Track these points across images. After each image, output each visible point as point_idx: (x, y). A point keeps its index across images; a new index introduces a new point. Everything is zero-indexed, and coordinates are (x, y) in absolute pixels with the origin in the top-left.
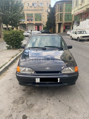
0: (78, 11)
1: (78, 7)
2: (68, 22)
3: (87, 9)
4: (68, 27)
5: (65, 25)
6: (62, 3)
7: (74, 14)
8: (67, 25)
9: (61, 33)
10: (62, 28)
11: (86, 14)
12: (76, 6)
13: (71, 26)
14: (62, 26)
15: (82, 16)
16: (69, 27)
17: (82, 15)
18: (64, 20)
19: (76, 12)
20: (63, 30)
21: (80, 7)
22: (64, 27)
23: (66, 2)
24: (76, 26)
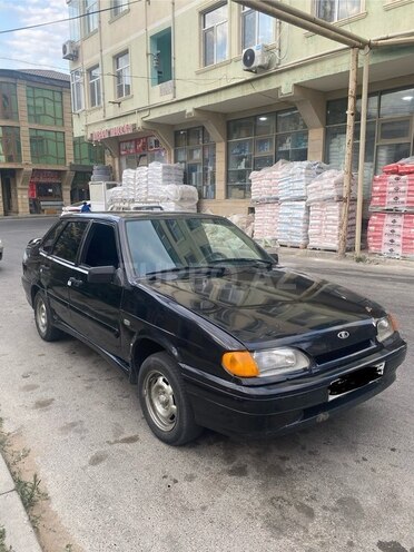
0: (107, 127)
1: (102, 111)
2: (49, 167)
3: (146, 122)
4: (50, 190)
5: (36, 180)
6: (9, 80)
7: (89, 136)
8: (42, 180)
9: (20, 215)
10: (19, 192)
11: (137, 141)
12: (93, 104)
13: (64, 187)
14: (19, 186)
15: (123, 146)
16: (54, 189)
17: (119, 143)
18: (30, 158)
19: (95, 130)
20: (27, 201)
21: (111, 111)
22: (32, 190)
23: (28, 80)
24: (104, 185)
